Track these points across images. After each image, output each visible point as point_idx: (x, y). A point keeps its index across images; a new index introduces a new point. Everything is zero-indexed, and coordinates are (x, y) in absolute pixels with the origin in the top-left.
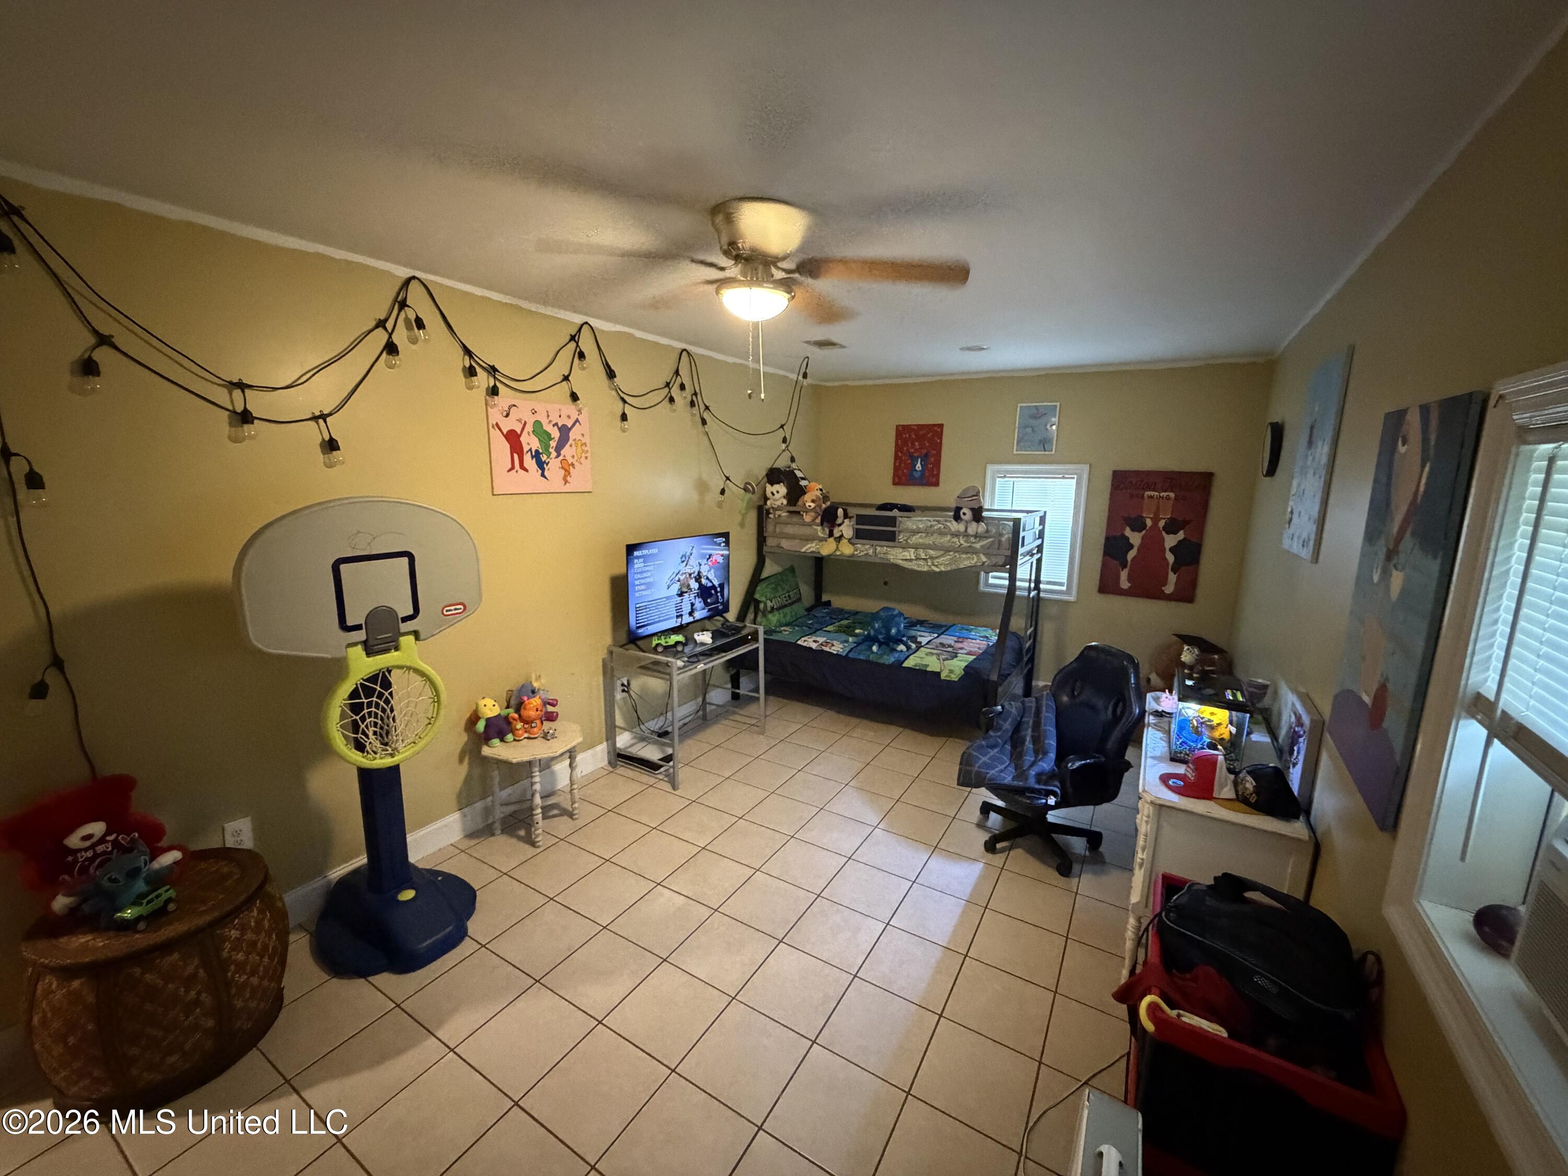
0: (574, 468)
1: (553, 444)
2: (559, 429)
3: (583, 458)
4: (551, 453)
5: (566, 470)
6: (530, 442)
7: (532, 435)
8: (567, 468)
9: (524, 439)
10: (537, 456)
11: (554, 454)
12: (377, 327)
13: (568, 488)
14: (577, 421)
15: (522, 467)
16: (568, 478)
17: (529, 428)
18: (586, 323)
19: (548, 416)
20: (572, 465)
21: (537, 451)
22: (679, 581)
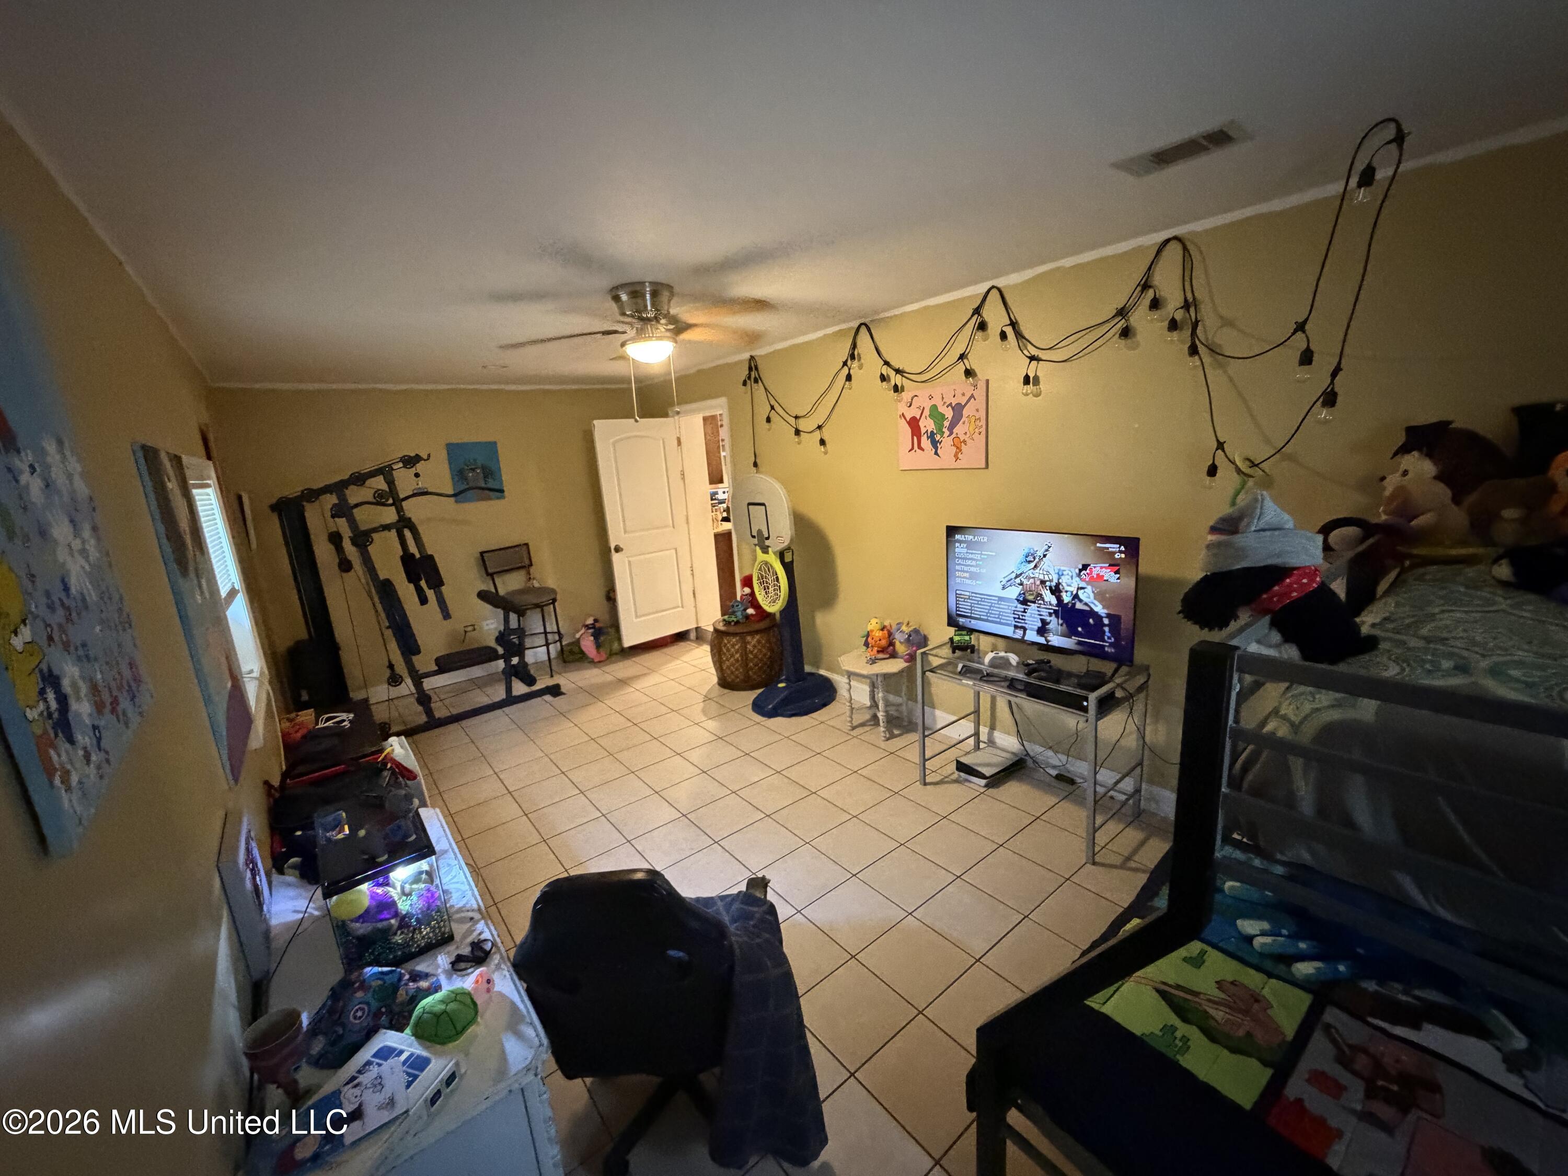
0: (966, 445)
1: (946, 424)
2: (953, 408)
3: (976, 434)
4: (944, 432)
5: (958, 448)
6: (927, 425)
7: (928, 418)
8: (958, 446)
9: (921, 424)
10: (932, 436)
11: (947, 433)
12: (843, 367)
13: (959, 464)
14: (972, 396)
15: (920, 447)
16: (960, 456)
17: (927, 412)
18: (993, 287)
19: (943, 398)
20: (964, 442)
21: (932, 432)
22: (1021, 584)
